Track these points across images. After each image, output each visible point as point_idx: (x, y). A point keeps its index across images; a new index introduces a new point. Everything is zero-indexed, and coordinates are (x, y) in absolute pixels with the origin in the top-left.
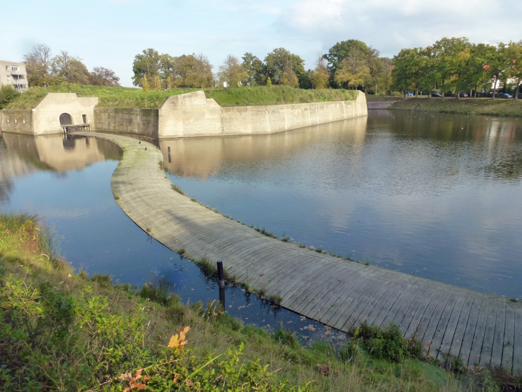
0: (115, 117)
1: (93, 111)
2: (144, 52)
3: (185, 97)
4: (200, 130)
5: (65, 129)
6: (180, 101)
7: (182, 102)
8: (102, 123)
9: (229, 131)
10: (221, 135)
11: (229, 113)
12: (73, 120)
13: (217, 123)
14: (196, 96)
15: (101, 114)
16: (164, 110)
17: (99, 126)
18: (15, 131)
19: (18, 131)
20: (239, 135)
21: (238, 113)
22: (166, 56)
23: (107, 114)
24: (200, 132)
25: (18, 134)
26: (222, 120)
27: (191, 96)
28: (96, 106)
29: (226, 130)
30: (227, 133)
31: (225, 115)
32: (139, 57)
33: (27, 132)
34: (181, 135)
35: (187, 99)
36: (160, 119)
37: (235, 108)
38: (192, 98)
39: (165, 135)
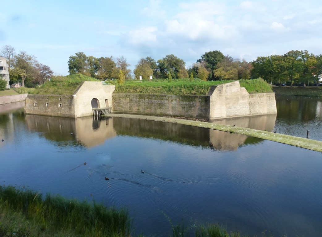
0: (139, 101)
1: (111, 96)
2: (76, 54)
3: (227, 86)
4: (237, 111)
5: (94, 111)
6: (224, 89)
7: (225, 90)
8: (122, 106)
9: (254, 112)
10: (249, 115)
11: (254, 98)
12: (100, 104)
13: (247, 107)
14: (234, 85)
15: (120, 99)
16: (214, 97)
17: (118, 109)
18: (46, 114)
19: (49, 114)
20: (259, 115)
21: (259, 98)
22: (92, 57)
23: (128, 99)
24: (236, 114)
25: (51, 116)
26: (250, 104)
27: (231, 86)
28: (114, 93)
29: (252, 112)
30: (253, 114)
31: (252, 100)
32: (72, 58)
33: (64, 115)
34: (224, 116)
35: (228, 88)
36: (211, 104)
37: (257, 94)
38: (232, 87)
39: (214, 117)
